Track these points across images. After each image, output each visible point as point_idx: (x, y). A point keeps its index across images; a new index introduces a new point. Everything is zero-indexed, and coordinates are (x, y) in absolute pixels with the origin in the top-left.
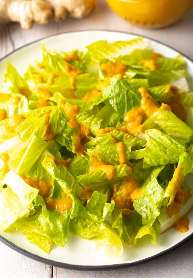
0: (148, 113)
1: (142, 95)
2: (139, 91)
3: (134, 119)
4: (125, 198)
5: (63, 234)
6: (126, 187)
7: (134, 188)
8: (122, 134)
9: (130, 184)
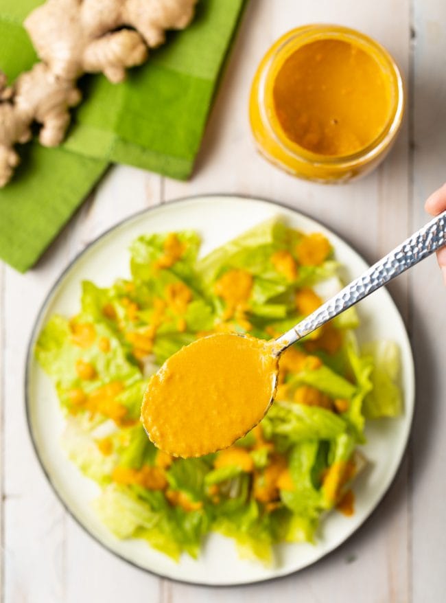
5: (194, 540)
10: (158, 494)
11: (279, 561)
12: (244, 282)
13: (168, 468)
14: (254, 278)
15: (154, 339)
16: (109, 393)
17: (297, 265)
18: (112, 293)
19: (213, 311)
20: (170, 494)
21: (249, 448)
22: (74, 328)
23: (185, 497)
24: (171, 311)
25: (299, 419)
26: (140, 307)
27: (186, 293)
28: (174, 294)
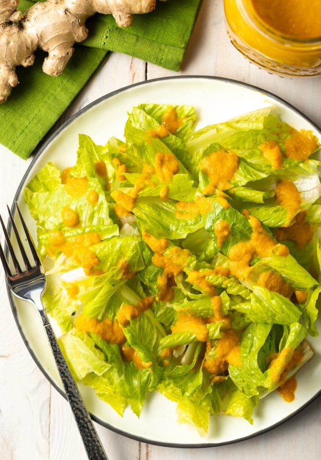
0: (259, 250)
1: (254, 230)
2: (249, 223)
3: (240, 258)
4: (220, 360)
5: (140, 396)
6: (222, 347)
7: (231, 348)
8: (221, 282)
9: (227, 343)
10: (114, 347)
11: (217, 429)
12: (230, 163)
13: (126, 324)
14: (240, 160)
15: (136, 201)
16: (87, 243)
17: (283, 156)
18: (105, 151)
19: (196, 185)
20: (125, 349)
21: (206, 320)
22: (64, 177)
23: (139, 355)
24: (157, 177)
25: (258, 300)
26: (129, 169)
27: (174, 163)
28: (162, 162)
